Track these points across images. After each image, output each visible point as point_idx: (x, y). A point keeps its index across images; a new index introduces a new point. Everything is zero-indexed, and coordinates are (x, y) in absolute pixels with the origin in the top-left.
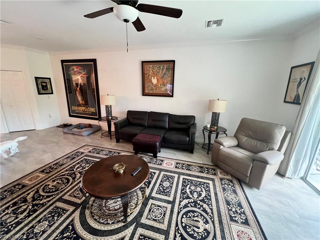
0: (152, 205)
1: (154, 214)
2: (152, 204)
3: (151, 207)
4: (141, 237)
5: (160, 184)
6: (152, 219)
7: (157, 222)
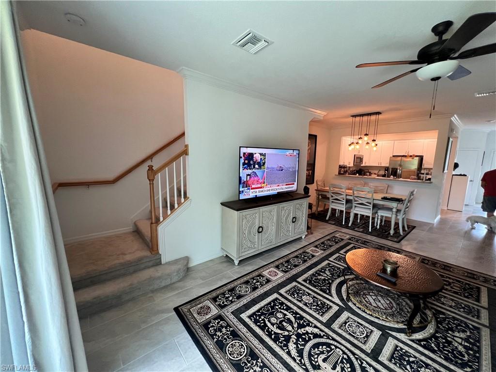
0: (370, 329)
1: (354, 325)
2: (372, 331)
3: (367, 327)
4: (329, 306)
6: (347, 321)
7: (343, 323)
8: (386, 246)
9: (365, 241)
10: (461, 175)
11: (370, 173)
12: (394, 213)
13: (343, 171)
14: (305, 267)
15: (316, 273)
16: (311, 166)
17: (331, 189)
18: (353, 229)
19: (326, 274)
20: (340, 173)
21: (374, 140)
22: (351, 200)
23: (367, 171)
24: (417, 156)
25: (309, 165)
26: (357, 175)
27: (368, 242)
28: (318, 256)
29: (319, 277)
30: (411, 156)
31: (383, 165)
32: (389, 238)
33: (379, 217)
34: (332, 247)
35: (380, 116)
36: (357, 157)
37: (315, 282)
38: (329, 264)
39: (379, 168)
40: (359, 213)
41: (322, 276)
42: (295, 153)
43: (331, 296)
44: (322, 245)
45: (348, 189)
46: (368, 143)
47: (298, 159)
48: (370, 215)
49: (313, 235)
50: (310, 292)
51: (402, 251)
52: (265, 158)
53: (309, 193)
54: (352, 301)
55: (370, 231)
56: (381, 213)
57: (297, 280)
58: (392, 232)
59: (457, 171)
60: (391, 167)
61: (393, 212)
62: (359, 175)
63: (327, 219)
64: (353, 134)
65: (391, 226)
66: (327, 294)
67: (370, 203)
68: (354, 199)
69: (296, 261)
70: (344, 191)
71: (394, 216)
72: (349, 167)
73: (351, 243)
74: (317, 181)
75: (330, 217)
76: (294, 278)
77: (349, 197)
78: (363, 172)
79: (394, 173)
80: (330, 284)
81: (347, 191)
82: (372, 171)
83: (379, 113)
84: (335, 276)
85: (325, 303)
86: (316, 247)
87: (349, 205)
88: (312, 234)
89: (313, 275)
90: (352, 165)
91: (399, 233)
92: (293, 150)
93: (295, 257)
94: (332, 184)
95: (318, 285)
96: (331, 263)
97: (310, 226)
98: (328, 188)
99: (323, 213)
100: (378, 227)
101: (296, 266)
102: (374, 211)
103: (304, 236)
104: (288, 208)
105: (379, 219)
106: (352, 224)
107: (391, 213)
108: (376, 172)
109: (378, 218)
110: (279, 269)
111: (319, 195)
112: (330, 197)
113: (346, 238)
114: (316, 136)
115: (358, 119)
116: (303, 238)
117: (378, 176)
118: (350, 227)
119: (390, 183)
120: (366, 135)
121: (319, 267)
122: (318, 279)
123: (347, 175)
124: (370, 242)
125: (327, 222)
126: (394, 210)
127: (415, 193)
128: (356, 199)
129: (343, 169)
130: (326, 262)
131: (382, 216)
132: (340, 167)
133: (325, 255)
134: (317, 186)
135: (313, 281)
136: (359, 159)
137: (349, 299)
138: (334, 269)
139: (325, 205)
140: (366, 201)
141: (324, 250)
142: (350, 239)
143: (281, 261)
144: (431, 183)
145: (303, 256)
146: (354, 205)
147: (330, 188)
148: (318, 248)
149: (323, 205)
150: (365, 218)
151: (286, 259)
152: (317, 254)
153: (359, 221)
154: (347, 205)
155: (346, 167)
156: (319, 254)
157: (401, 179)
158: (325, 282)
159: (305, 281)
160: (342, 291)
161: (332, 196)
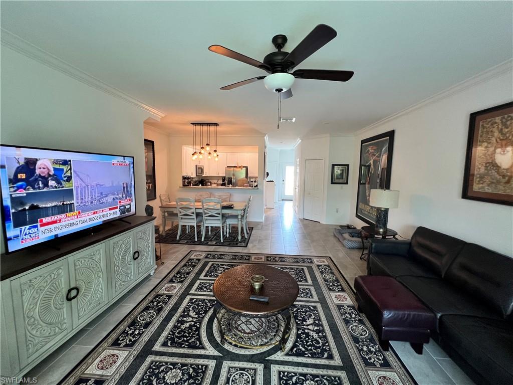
0: (253, 370)
1: (237, 377)
2: (255, 370)
3: (250, 369)
4: (204, 367)
5: (304, 375)
6: (229, 376)
8: (238, 254)
9: (220, 255)
10: (270, 181)
11: (210, 182)
12: (240, 220)
13: (187, 182)
14: (162, 319)
15: (178, 321)
16: (151, 178)
17: (179, 204)
18: (207, 244)
19: (190, 316)
20: (184, 185)
21: (215, 151)
22: (201, 213)
23: (208, 181)
24: (244, 167)
25: (148, 177)
26: (200, 185)
27: (223, 255)
28: (176, 294)
29: (183, 327)
30: (240, 167)
31: (221, 175)
32: (239, 245)
33: (228, 226)
34: (190, 275)
35: (218, 128)
36: (198, 168)
37: (179, 338)
38: (191, 299)
39: (218, 178)
40: (210, 225)
41: (187, 322)
42: (128, 161)
43: (203, 348)
44: (178, 276)
45: (196, 201)
46: (210, 153)
47: (132, 170)
48: (221, 225)
49: (165, 265)
50: (175, 360)
51: (252, 255)
52: (70, 169)
53: (153, 214)
54: (226, 340)
55: (222, 241)
56: (230, 222)
57: (153, 349)
58: (240, 238)
59: (269, 179)
60: (227, 177)
61: (238, 219)
62: (202, 185)
63: (178, 238)
64: (194, 144)
65: (238, 232)
66: (198, 348)
67: (219, 214)
68: (204, 212)
69: (147, 317)
70: (193, 204)
71: (240, 222)
72: (192, 178)
73: (210, 261)
74: (160, 196)
75: (180, 236)
76: (147, 350)
77: (198, 211)
78: (205, 182)
79: (230, 182)
80: (198, 329)
81: (196, 204)
82: (212, 181)
83: (216, 124)
84: (201, 314)
85: (198, 365)
86: (171, 281)
87: (199, 218)
88: (162, 264)
89: (175, 327)
90: (194, 176)
91: (244, 237)
92: (124, 156)
93: (144, 310)
94: (179, 199)
95: (184, 340)
96: (194, 297)
97: (158, 254)
98: (175, 203)
99: (171, 232)
100: (228, 236)
101: (147, 325)
102: (224, 221)
103: (154, 271)
104: (124, 241)
105: (228, 228)
106: (205, 238)
107: (236, 220)
108: (216, 181)
109: (226, 227)
110: (120, 344)
111: (164, 212)
112: (178, 213)
113: (202, 257)
114: (153, 143)
115: (198, 127)
116: (151, 274)
117: (217, 185)
118: (204, 242)
119: (231, 191)
120: (208, 145)
121: (180, 310)
122: (182, 330)
123: (192, 186)
124: (225, 253)
125: (178, 242)
126: (240, 217)
127: (251, 199)
128: (206, 211)
129: (187, 181)
130: (188, 298)
131: (229, 225)
132: (184, 178)
133: (184, 288)
134: (161, 201)
135: (177, 337)
136: (200, 170)
137: (223, 340)
138: (198, 305)
139: (173, 222)
140: (216, 212)
141: (182, 282)
142: (206, 257)
143: (122, 327)
144: (258, 189)
145: (155, 302)
146: (205, 217)
147: (177, 203)
148: (174, 282)
149: (171, 223)
150: (215, 230)
151: (129, 321)
152: (175, 291)
153: (210, 233)
154: (197, 220)
155: (190, 178)
156: (177, 289)
157: (237, 187)
158: (192, 330)
159: (165, 344)
160: (214, 332)
161: (180, 213)
